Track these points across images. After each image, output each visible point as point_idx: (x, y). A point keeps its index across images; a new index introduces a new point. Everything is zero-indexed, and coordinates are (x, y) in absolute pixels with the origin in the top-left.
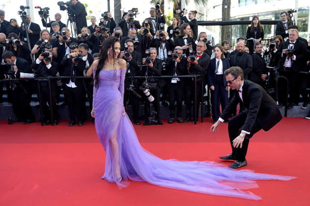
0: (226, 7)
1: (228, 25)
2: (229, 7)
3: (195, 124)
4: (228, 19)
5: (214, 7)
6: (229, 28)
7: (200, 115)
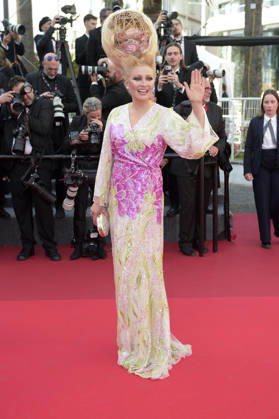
0: (253, 6)
1: (258, 44)
2: (259, 7)
3: (201, 255)
4: (257, 32)
5: (220, 6)
6: (259, 51)
7: (209, 236)
